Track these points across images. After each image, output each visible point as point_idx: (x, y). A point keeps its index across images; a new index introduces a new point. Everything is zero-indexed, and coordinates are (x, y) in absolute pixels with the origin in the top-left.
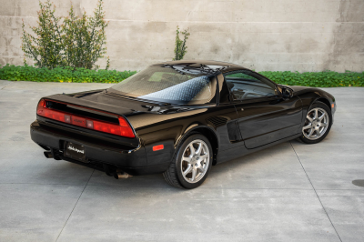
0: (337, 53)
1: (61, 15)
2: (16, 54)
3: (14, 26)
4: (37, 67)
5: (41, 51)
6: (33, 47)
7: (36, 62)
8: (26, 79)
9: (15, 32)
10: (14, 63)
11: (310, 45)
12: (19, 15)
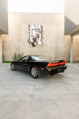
0: (55, 59)
1: (17, 54)
3: (11, 55)
5: (14, 59)
11: (52, 57)
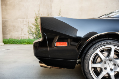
2: (25, 34)
3: (25, 23)
4: (34, 39)
5: (35, 33)
6: (32, 31)
7: (33, 37)
8: (30, 44)
9: (25, 26)
10: (24, 38)
12: (27, 18)
